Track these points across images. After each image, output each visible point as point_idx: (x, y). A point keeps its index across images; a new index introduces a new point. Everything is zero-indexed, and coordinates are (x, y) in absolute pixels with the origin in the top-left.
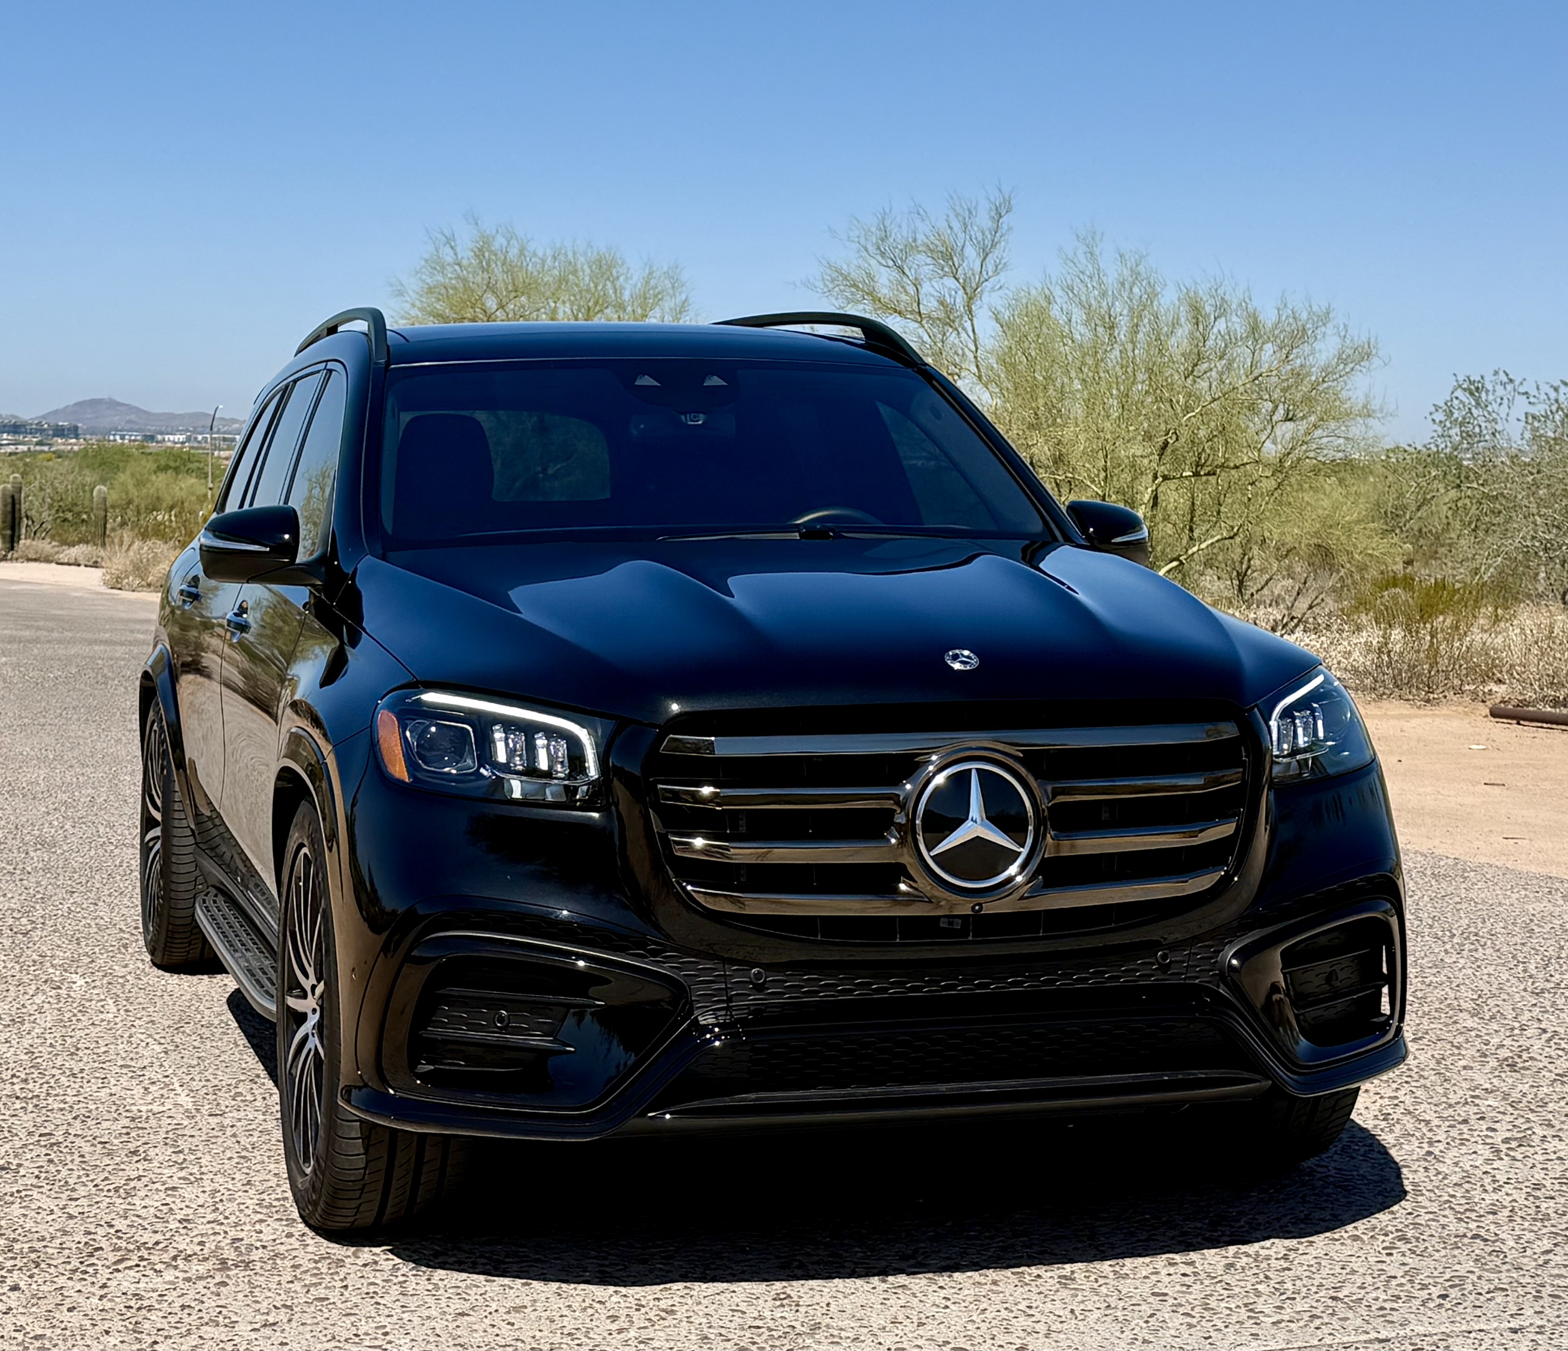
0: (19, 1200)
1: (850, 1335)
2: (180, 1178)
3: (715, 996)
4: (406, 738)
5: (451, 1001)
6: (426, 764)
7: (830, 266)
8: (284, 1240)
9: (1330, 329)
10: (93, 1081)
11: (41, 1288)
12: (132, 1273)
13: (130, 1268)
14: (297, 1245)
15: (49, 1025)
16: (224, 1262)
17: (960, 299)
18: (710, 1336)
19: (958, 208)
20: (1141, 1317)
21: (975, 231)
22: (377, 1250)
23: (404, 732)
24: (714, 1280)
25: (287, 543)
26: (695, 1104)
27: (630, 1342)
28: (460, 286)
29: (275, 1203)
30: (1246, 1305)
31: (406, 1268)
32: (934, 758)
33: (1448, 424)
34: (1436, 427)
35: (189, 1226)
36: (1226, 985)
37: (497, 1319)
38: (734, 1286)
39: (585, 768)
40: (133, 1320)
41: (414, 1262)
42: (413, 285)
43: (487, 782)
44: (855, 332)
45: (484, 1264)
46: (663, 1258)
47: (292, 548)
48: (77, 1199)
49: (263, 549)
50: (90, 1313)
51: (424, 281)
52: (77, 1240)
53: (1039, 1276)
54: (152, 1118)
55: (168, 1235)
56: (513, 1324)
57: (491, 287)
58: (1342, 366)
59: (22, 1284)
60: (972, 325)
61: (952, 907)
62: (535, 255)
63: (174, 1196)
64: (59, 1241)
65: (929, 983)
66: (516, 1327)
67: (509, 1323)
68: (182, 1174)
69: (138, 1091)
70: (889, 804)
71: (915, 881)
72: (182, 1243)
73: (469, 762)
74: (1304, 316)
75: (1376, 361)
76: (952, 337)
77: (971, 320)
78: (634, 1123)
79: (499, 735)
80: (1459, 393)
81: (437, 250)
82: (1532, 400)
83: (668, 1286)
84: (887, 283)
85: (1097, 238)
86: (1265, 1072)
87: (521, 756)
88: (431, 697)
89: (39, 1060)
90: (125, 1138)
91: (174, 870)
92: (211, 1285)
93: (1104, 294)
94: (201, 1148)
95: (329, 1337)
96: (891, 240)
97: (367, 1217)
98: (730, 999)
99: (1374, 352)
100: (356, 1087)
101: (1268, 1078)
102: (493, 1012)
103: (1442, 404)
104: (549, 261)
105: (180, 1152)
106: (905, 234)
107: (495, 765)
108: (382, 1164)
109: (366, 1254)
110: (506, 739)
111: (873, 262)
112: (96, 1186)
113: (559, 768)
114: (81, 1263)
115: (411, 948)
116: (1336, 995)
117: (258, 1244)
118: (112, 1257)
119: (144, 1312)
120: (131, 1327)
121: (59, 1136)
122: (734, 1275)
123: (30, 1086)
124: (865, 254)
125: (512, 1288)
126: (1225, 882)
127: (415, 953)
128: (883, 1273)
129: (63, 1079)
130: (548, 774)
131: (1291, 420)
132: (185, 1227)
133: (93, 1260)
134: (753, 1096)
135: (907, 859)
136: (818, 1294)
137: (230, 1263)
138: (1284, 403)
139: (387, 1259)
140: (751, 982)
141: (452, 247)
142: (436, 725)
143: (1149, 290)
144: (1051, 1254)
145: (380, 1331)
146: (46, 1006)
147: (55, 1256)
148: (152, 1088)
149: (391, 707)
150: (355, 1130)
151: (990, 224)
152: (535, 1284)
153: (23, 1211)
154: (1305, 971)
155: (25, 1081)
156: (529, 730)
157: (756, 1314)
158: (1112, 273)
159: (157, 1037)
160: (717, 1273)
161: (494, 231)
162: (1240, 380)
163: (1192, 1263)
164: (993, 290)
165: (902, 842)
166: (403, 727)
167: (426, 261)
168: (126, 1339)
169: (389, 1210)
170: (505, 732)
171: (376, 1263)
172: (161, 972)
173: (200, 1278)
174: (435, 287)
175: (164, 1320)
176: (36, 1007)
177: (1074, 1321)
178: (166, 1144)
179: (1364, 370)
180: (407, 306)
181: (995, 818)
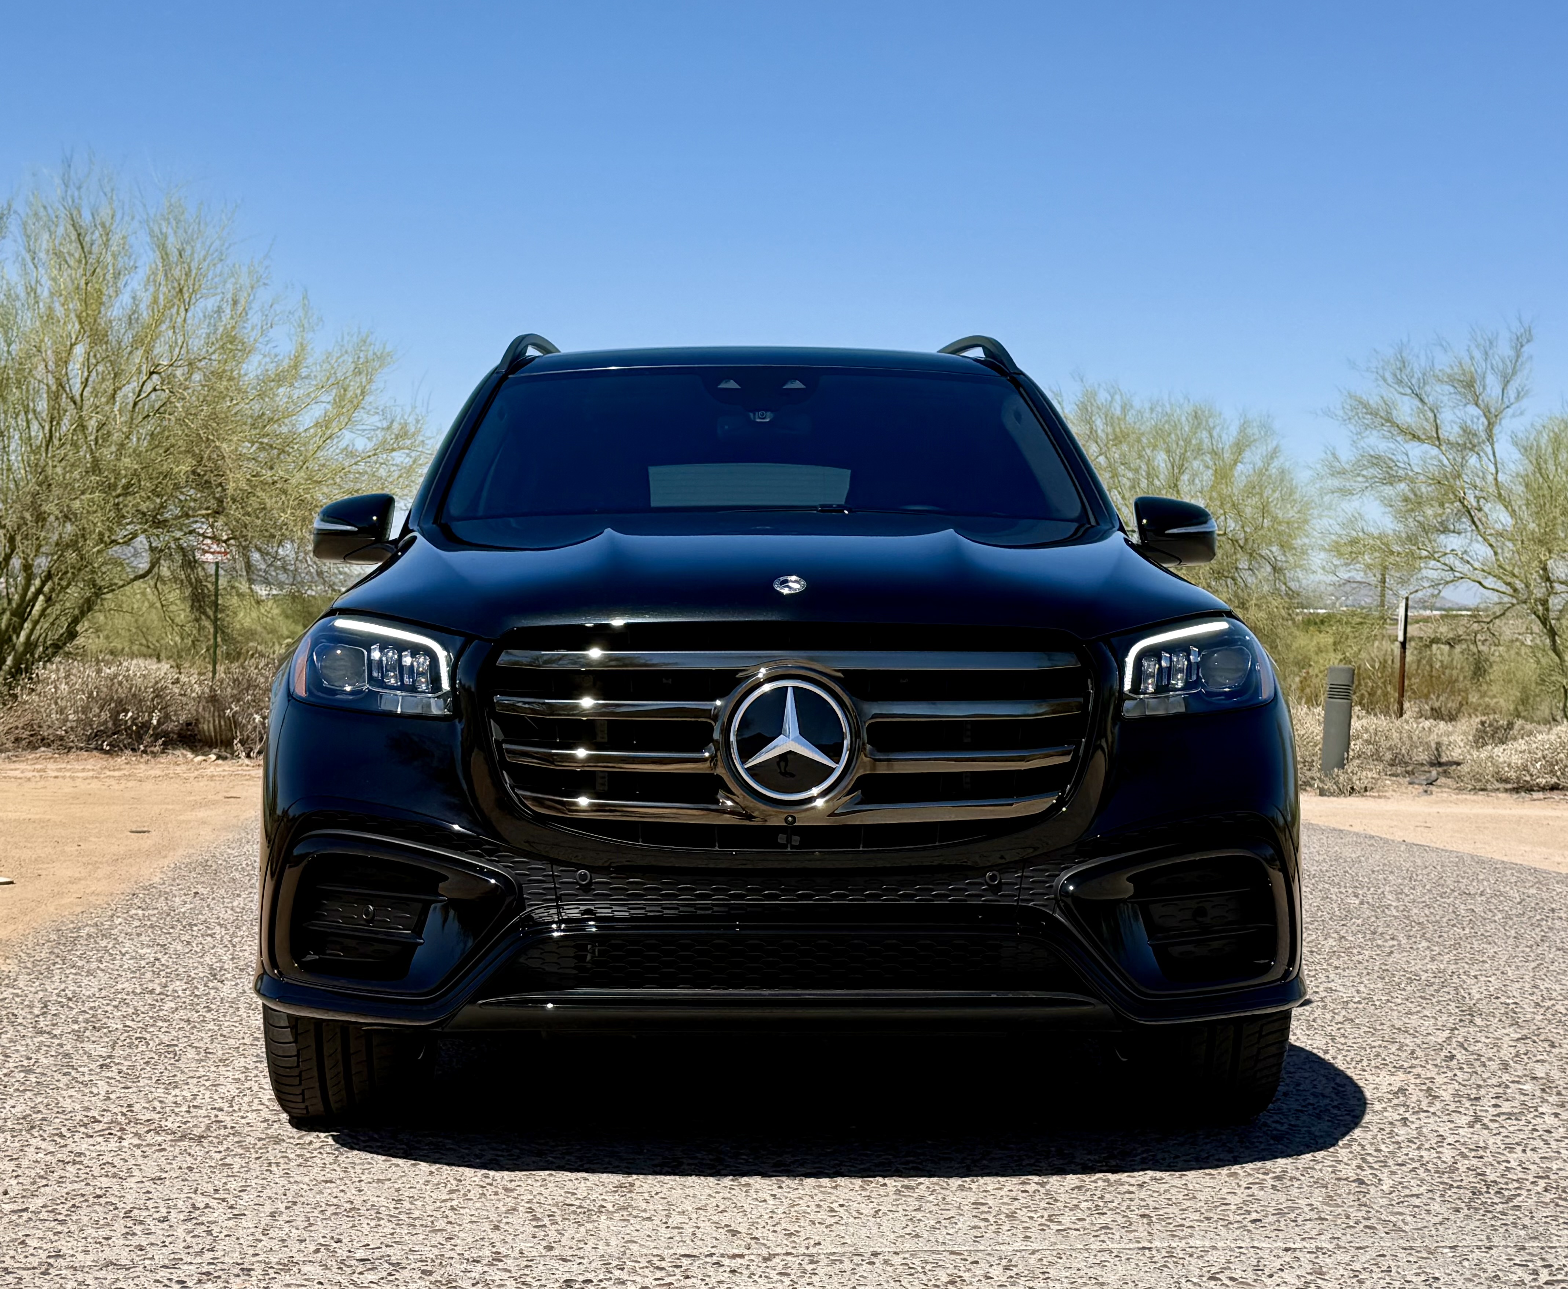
3: (544, 895)
4: (312, 659)
5: (329, 896)
7: (1350, 396)
17: (1480, 425)
19: (1479, 339)
21: (1496, 361)
23: (312, 654)
25: (374, 524)
36: (1062, 910)
49: (353, 529)
60: (1493, 449)
61: (767, 817)
65: (753, 892)
70: (704, 718)
71: (732, 793)
76: (1473, 460)
77: (1492, 445)
84: (1409, 411)
96: (1409, 369)
97: (316, 1104)
98: (559, 898)
102: (362, 907)
106: (1423, 364)
108: (312, 1053)
115: (291, 846)
124: (1382, 383)
126: (1056, 808)
127: (294, 851)
135: (720, 771)
140: (577, 883)
142: (340, 648)
150: (283, 1020)
151: (1511, 353)
154: (1164, 905)
164: (1514, 416)
165: (716, 756)
166: (312, 650)
169: (332, 1099)
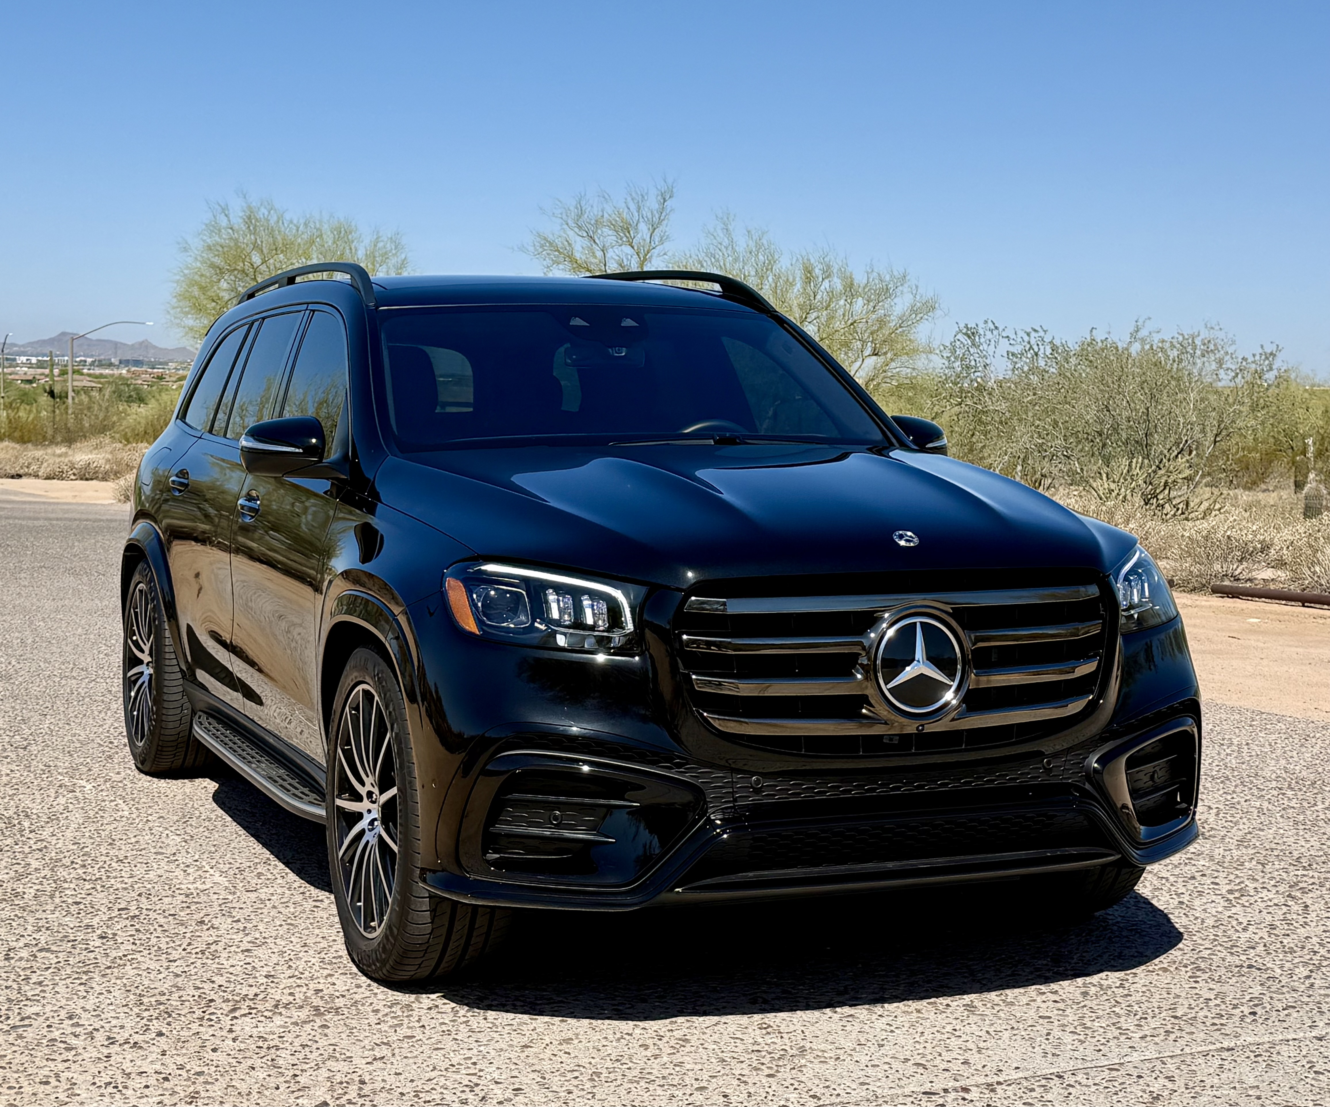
0: (129, 963)
1: (832, 1055)
2: (249, 942)
3: (723, 798)
4: (473, 600)
5: (516, 804)
6: (489, 619)
7: (539, 236)
8: (355, 990)
9: (905, 289)
10: (139, 865)
11: (181, 1033)
12: (247, 1019)
13: (245, 1015)
14: (368, 994)
15: (81, 821)
16: (317, 1009)
17: (634, 262)
18: (726, 1059)
19: (634, 195)
20: (1041, 1036)
21: (646, 212)
22: (433, 996)
23: (472, 596)
24: (705, 1014)
25: (314, 446)
26: (709, 881)
27: (667, 1066)
28: (232, 244)
29: (334, 961)
30: (1114, 1024)
31: (463, 1010)
32: (886, 615)
33: (952, 359)
34: (944, 361)
35: (275, 980)
36: (1091, 783)
37: (553, 1048)
38: (724, 1019)
39: (622, 623)
40: (269, 1058)
41: (467, 1005)
42: (196, 244)
43: (542, 634)
44: (717, 287)
45: (522, 1006)
46: (657, 997)
47: (319, 451)
48: (175, 961)
49: (297, 450)
50: (231, 1053)
51: (204, 241)
52: (191, 994)
53: (948, 1005)
54: (201, 894)
55: (262, 988)
56: (569, 1054)
57: (256, 247)
58: (914, 316)
59: (164, 1031)
61: (902, 726)
62: (291, 222)
63: (251, 956)
64: (177, 995)
65: (881, 786)
66: (572, 1055)
67: (566, 1053)
68: (249, 938)
69: (178, 872)
70: (856, 650)
71: (873, 707)
72: (276, 994)
73: (523, 618)
74: (888, 278)
75: (938, 313)
78: (665, 896)
79: (552, 597)
80: (960, 336)
81: (215, 217)
82: (1012, 342)
83: (674, 1019)
84: (580, 249)
85: (731, 219)
86: (1117, 848)
87: (570, 614)
88: (491, 568)
89: (86, 849)
90: (188, 911)
91: (165, 698)
92: (316, 1028)
93: (736, 260)
94: (252, 917)
95: (431, 1068)
96: (586, 216)
97: (425, 972)
98: (735, 800)
99: (937, 305)
100: (430, 870)
101: (1120, 853)
102: (548, 813)
103: (948, 344)
104: (301, 228)
105: (239, 921)
106: (595, 212)
107: (549, 621)
108: (444, 931)
109: (428, 1000)
110: (558, 601)
111: (571, 233)
112: (184, 950)
113: (600, 623)
114: (204, 1012)
115: (486, 764)
116: (1156, 789)
117: (337, 994)
118: (227, 1007)
119: (273, 1051)
120: (269, 1063)
121: (133, 911)
122: (718, 1010)
123: (90, 870)
124: (565, 226)
125: (553, 1024)
126: (1092, 707)
127: (488, 767)
128: (831, 1005)
129: (114, 864)
130: (593, 628)
131: (876, 355)
132: (272, 982)
133: (212, 1010)
134: (751, 874)
135: (870, 691)
136: (790, 1024)
137: (322, 1010)
138: (872, 342)
139: (444, 1004)
140: (752, 787)
141: (226, 215)
142: (495, 589)
143: (770, 258)
144: (949, 988)
145: (469, 1062)
146: (71, 806)
147: (180, 1007)
148: (190, 870)
149: (456, 576)
150: (425, 904)
151: (657, 206)
152: (570, 1020)
153: (136, 971)
154: (1138, 772)
155: (84, 866)
156: (576, 593)
157: (752, 1041)
158: (742, 244)
159: (173, 829)
160: (704, 1008)
161: (259, 204)
162: (838, 324)
163: (1056, 992)
164: (659, 255)
165: (866, 678)
166: (470, 592)
167: (206, 225)
168: (270, 1073)
169: (443, 965)
170: (557, 594)
171: (437, 1006)
172: (149, 778)
173: (305, 1022)
174: (214, 245)
175: (293, 1057)
176: (62, 808)
177: (993, 1041)
178: (224, 915)
179: (930, 319)
180: (190, 260)
181: (932, 658)
